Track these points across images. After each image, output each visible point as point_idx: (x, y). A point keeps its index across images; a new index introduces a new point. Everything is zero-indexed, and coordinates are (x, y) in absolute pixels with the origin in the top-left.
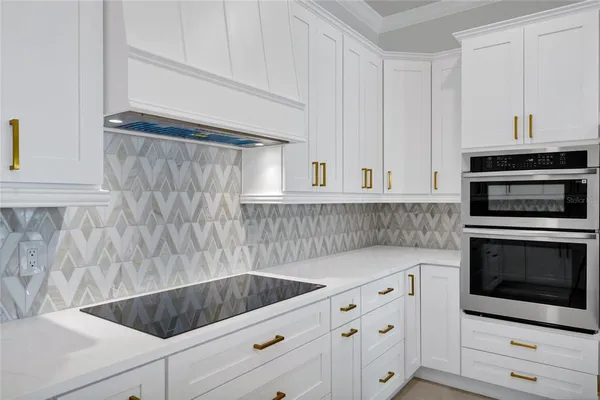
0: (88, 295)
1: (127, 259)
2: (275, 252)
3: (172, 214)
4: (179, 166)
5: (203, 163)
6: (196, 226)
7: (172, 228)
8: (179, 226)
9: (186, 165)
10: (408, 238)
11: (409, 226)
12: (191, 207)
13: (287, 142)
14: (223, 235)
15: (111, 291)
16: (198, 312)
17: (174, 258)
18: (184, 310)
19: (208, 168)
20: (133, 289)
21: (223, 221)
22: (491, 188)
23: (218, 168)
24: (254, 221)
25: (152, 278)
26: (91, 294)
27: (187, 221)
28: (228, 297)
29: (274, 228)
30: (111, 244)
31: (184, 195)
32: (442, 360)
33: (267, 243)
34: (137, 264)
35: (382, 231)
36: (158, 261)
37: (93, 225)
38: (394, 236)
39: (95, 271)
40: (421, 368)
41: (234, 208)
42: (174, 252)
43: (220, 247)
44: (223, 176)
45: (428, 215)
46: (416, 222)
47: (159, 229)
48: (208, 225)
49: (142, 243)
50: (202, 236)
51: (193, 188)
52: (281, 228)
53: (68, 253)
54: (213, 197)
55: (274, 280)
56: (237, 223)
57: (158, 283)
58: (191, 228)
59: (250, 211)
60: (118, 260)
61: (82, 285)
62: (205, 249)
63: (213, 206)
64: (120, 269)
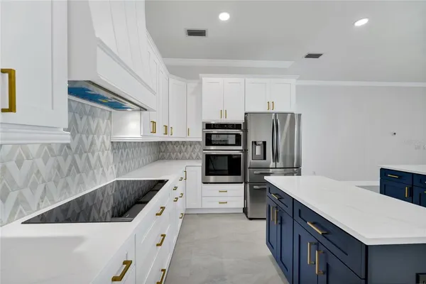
0: (21, 211)
1: (50, 180)
2: (125, 167)
3: (77, 148)
4: (81, 118)
5: (94, 117)
6: (90, 155)
7: (77, 157)
8: (81, 155)
9: (85, 118)
10: (174, 156)
11: (174, 151)
12: (87, 143)
13: (146, 110)
14: (103, 160)
15: (39, 204)
16: (91, 207)
17: (78, 176)
18: (84, 207)
19: (96, 121)
20: (53, 200)
21: (103, 152)
22: (213, 136)
23: (101, 121)
24: (117, 151)
25: (65, 190)
26: (23, 210)
27: (85, 152)
28: (105, 195)
29: (125, 154)
30: (38, 171)
31: (84, 137)
32: (194, 204)
33: (122, 162)
34: (56, 183)
35: (161, 154)
36: (69, 179)
37: (25, 158)
38: (166, 156)
39: (27, 192)
40: (186, 209)
41: (108, 144)
42: (78, 172)
43: (102, 167)
44: (103, 125)
45: (182, 146)
46: (177, 149)
47: (70, 158)
48: (96, 154)
49: (59, 168)
50: (93, 160)
51: (88, 132)
52: (128, 154)
53: (4, 181)
54: (98, 137)
55: (125, 181)
56: (109, 152)
57: (69, 193)
58: (88, 156)
59: (115, 145)
60: (43, 182)
61: (17, 204)
62: (95, 168)
63: (98, 143)
64: (45, 188)
